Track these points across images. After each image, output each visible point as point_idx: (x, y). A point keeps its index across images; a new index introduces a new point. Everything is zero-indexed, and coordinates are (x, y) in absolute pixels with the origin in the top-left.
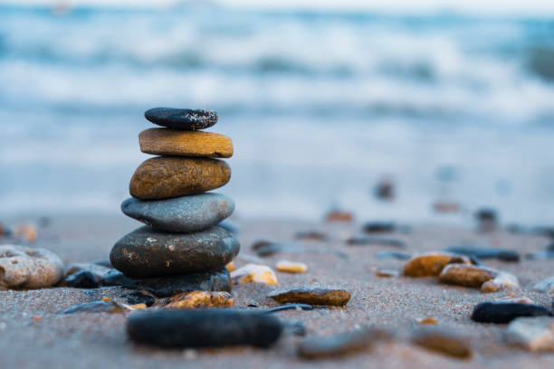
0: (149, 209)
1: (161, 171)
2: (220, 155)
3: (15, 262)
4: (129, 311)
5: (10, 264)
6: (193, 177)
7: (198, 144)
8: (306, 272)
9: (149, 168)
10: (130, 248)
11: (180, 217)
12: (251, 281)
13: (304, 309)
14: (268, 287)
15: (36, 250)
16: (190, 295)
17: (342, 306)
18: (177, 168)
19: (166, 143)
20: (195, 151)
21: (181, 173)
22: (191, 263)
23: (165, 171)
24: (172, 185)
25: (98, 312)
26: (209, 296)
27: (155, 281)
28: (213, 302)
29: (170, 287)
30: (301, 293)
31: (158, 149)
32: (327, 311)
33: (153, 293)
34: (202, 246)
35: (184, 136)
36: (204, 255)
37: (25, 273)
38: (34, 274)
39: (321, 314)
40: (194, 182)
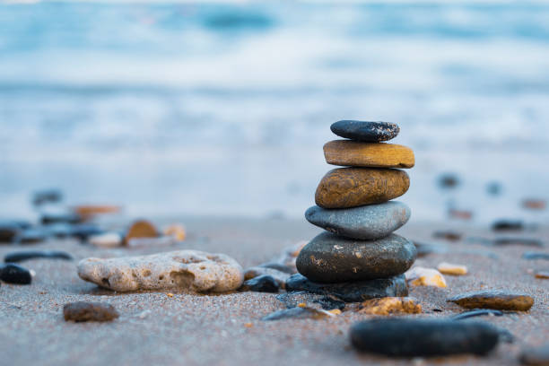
0: (336, 217)
1: (348, 182)
2: (403, 166)
3: (203, 268)
4: (330, 317)
5: (198, 269)
6: (379, 188)
7: (384, 155)
8: (468, 274)
9: (336, 178)
10: (318, 255)
11: (367, 225)
12: (422, 284)
13: (497, 315)
14: (441, 291)
15: (216, 255)
16: (382, 301)
17: (526, 310)
18: (363, 179)
19: (352, 155)
20: (381, 162)
21: (368, 183)
22: (377, 270)
23: (352, 182)
24: (358, 195)
25: (302, 318)
26: (400, 302)
27: (341, 286)
28: (404, 307)
29: (358, 293)
30: (485, 298)
31: (345, 160)
32: (516, 317)
33: (341, 298)
34: (386, 253)
35: (370, 148)
36: (390, 262)
37: (214, 279)
38: (222, 279)
39: (514, 319)
40: (379, 192)
